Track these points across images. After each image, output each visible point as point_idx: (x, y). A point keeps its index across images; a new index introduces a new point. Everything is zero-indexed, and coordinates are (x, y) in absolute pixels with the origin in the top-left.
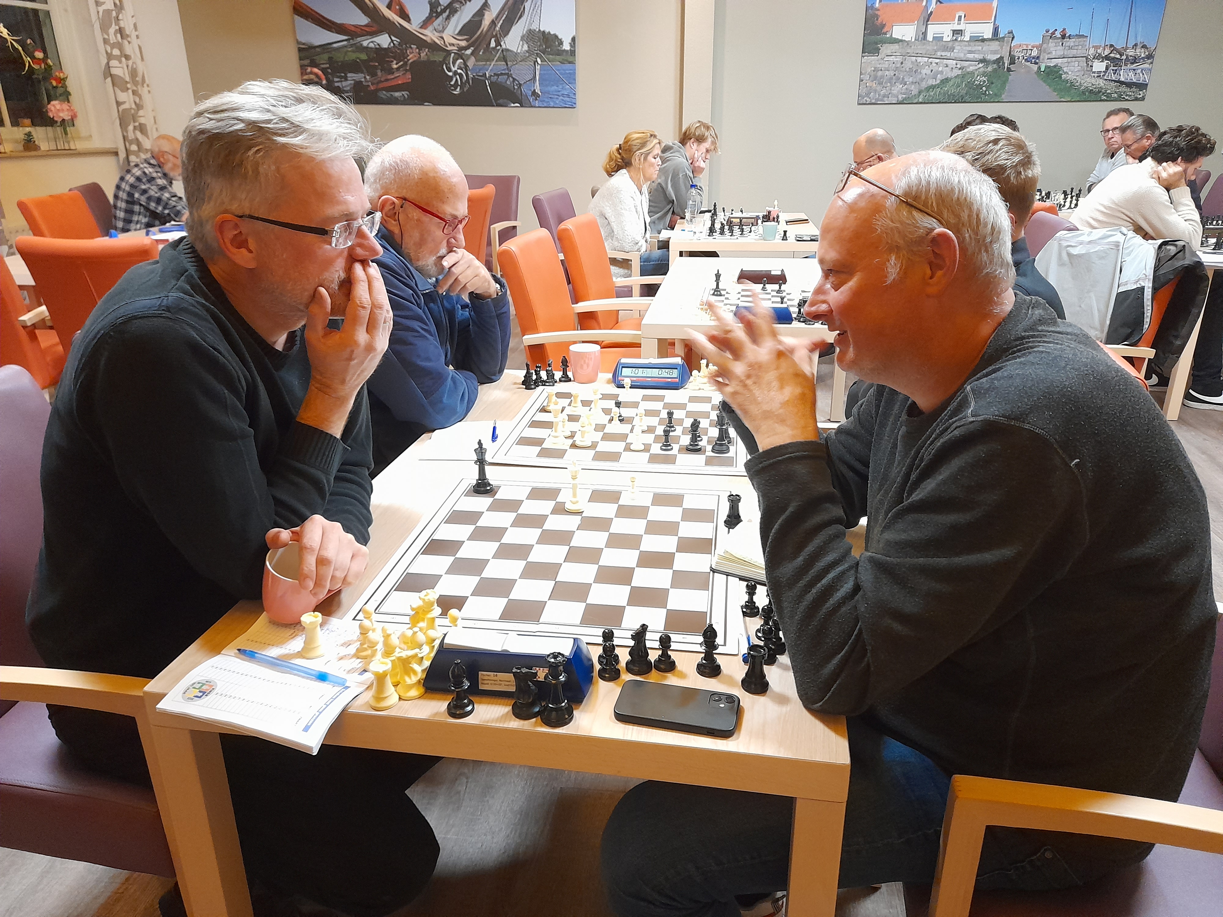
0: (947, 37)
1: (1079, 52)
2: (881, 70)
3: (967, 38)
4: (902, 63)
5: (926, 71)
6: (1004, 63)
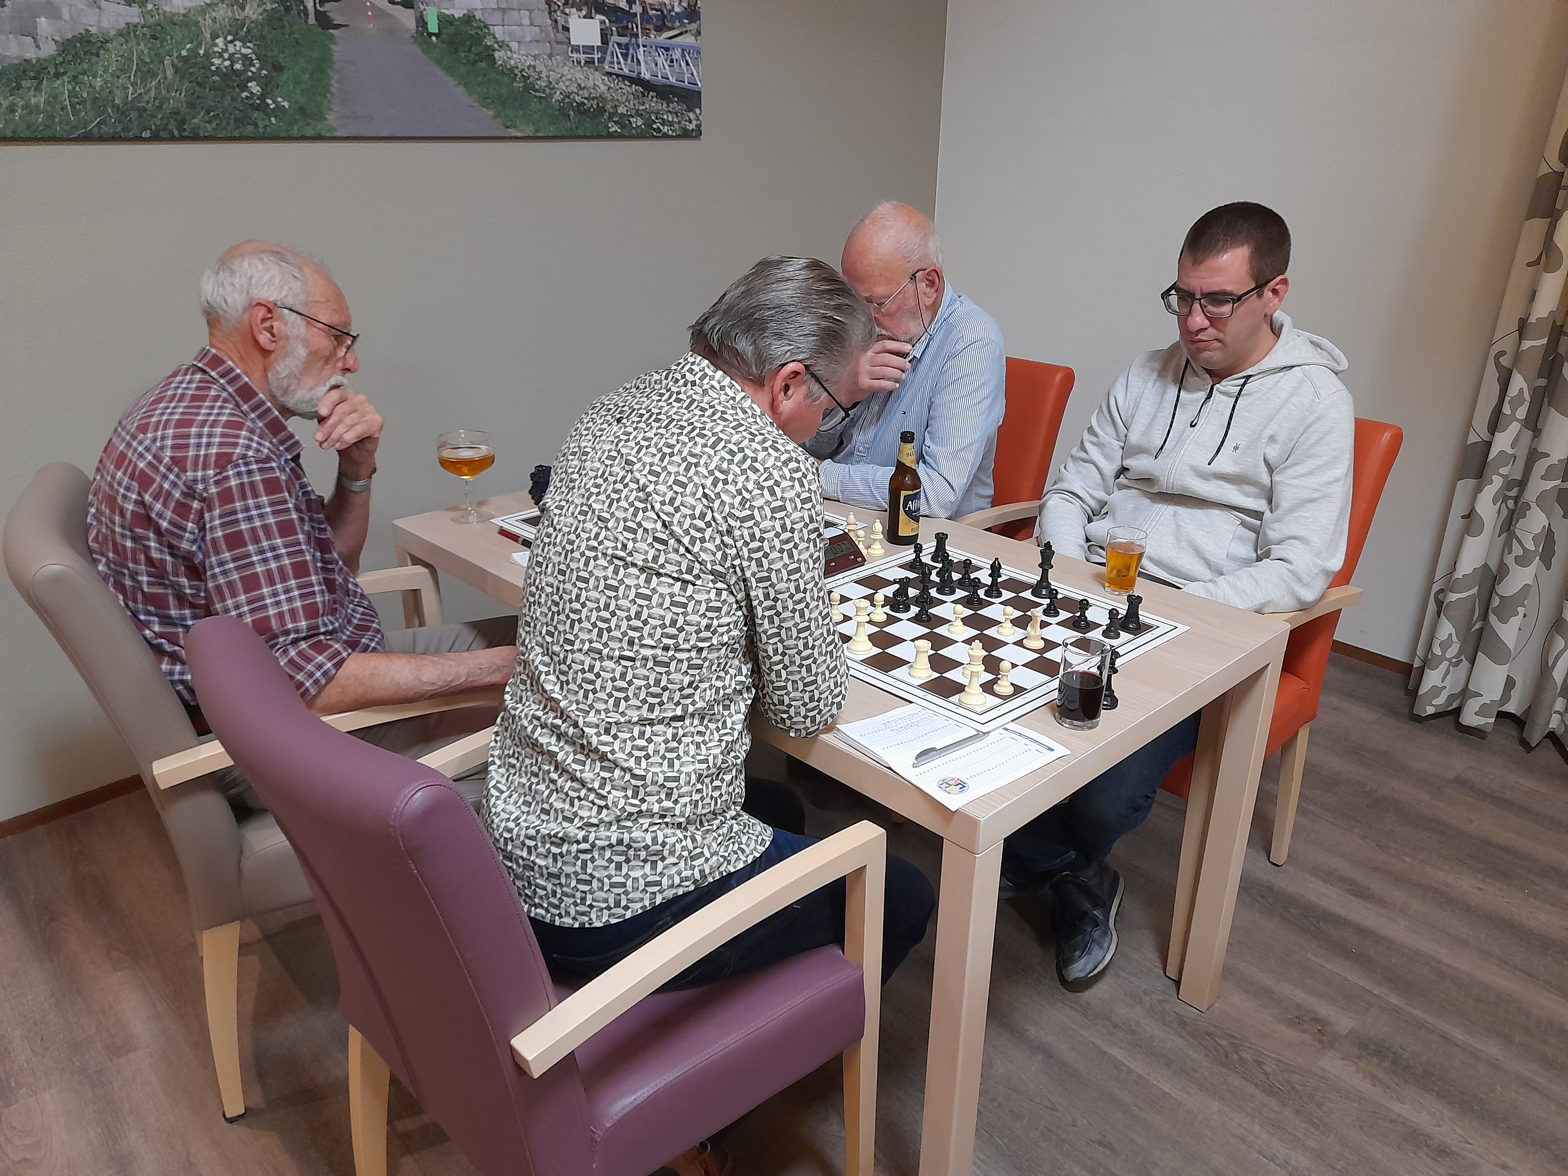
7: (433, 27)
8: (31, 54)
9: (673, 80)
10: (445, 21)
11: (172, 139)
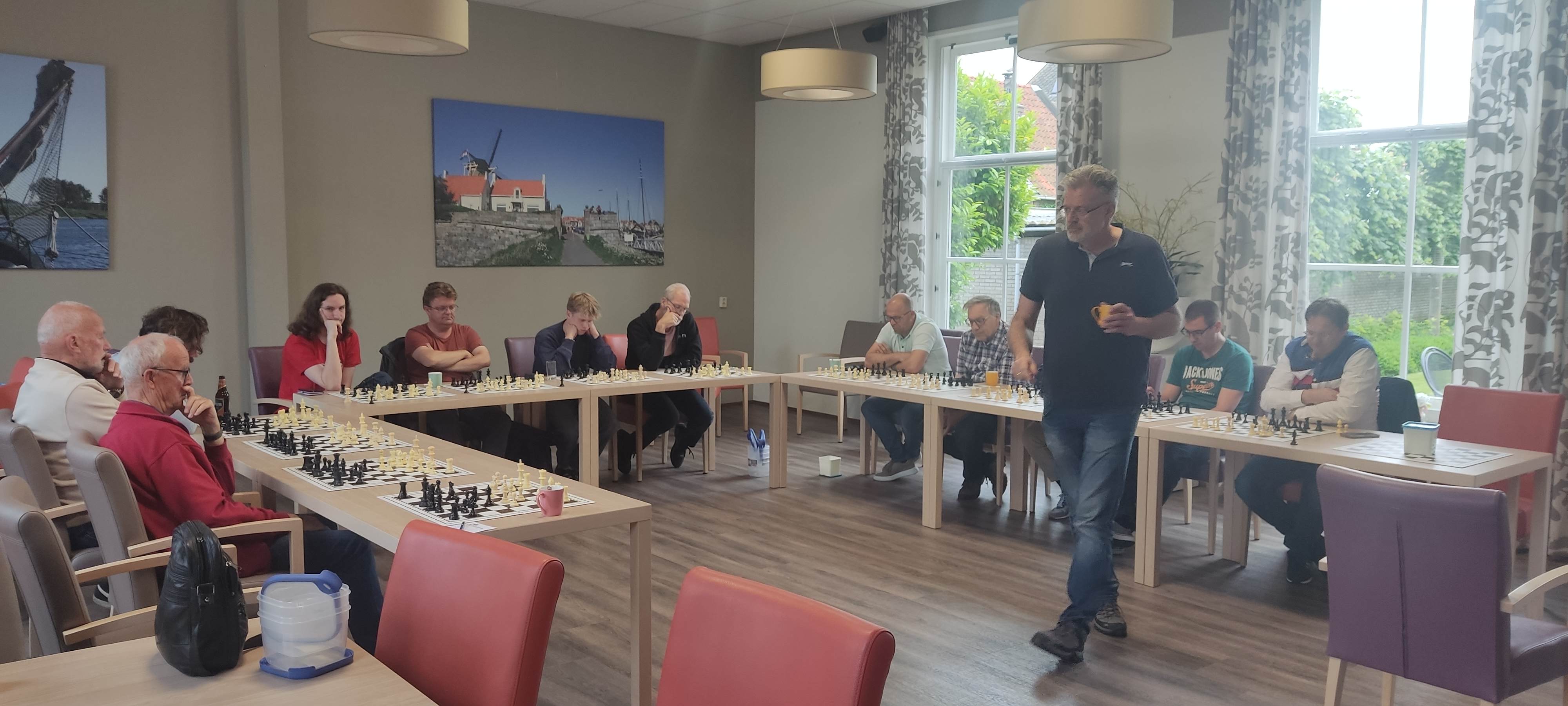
0: (509, 209)
1: (613, 225)
2: (455, 236)
3: (525, 210)
4: (473, 230)
5: (495, 237)
6: (558, 233)
7: (588, 238)
8: (503, 248)
9: (654, 250)
10: (591, 237)
11: (527, 266)
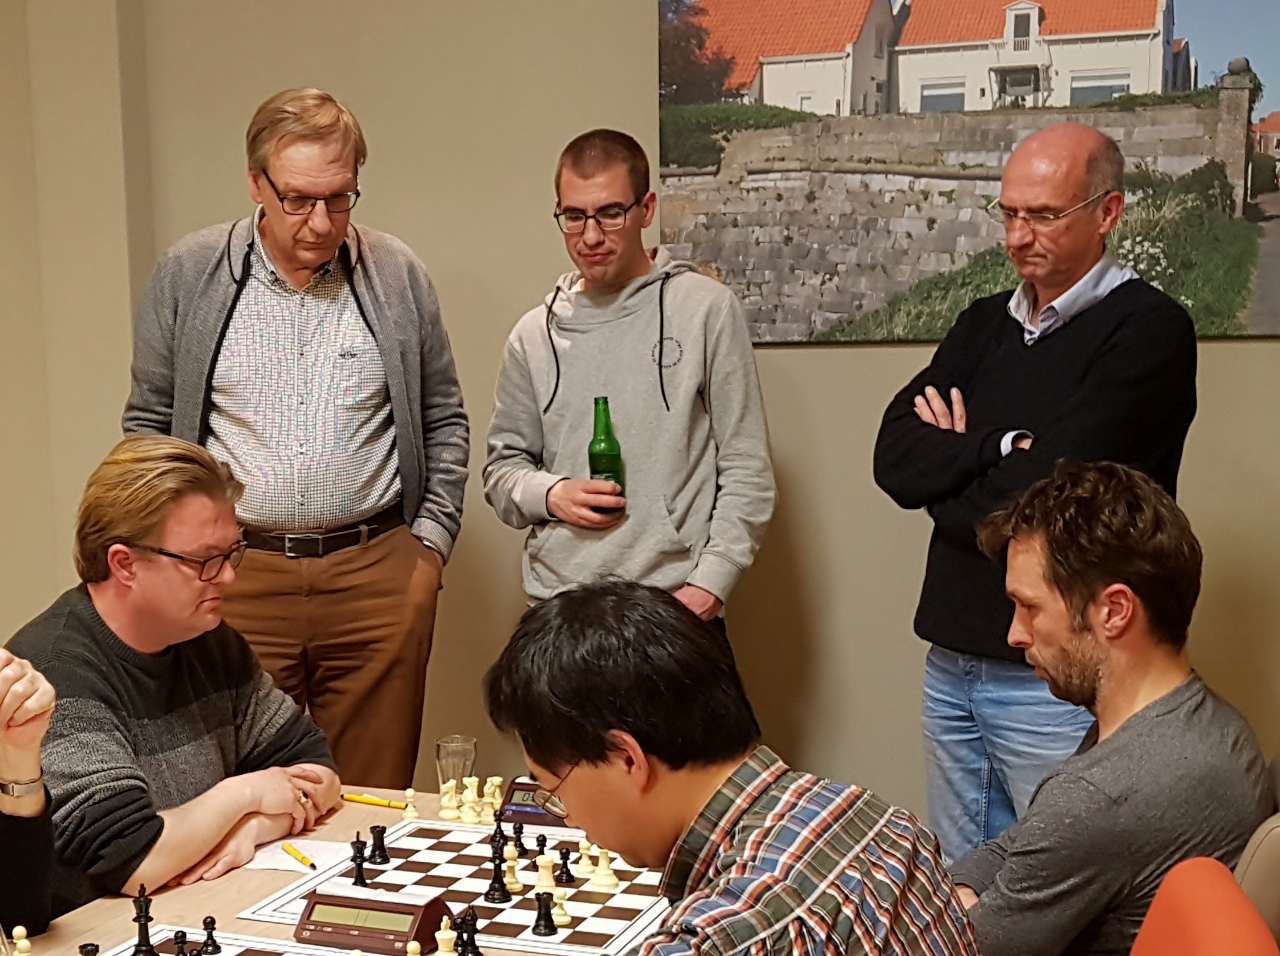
0: (980, 95)
2: (735, 225)
3: (1060, 97)
4: (811, 197)
5: (907, 223)
8: (945, 269)
